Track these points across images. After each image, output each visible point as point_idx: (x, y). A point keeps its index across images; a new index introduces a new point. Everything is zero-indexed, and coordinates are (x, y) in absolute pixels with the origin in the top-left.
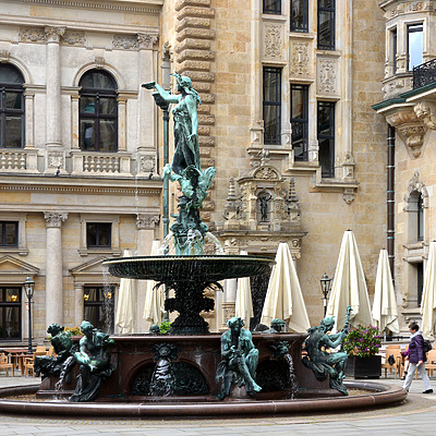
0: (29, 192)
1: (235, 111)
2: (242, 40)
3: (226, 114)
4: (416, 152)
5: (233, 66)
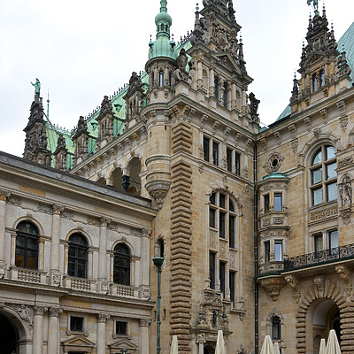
0: (91, 302)
1: (199, 271)
2: (202, 237)
3: (196, 272)
4: (275, 298)
5: (198, 249)
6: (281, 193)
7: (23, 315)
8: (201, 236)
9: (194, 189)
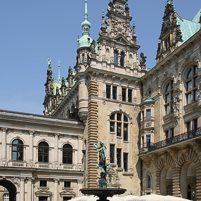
0: (50, 173)
4: (148, 166)
6: (150, 109)
7: (15, 181)
8: (104, 137)
9: (99, 114)
